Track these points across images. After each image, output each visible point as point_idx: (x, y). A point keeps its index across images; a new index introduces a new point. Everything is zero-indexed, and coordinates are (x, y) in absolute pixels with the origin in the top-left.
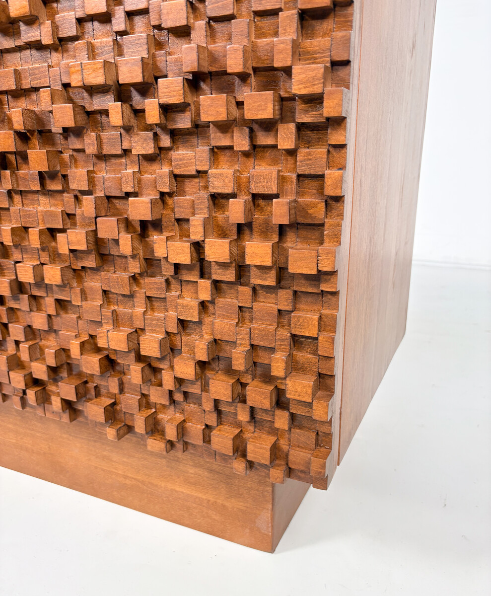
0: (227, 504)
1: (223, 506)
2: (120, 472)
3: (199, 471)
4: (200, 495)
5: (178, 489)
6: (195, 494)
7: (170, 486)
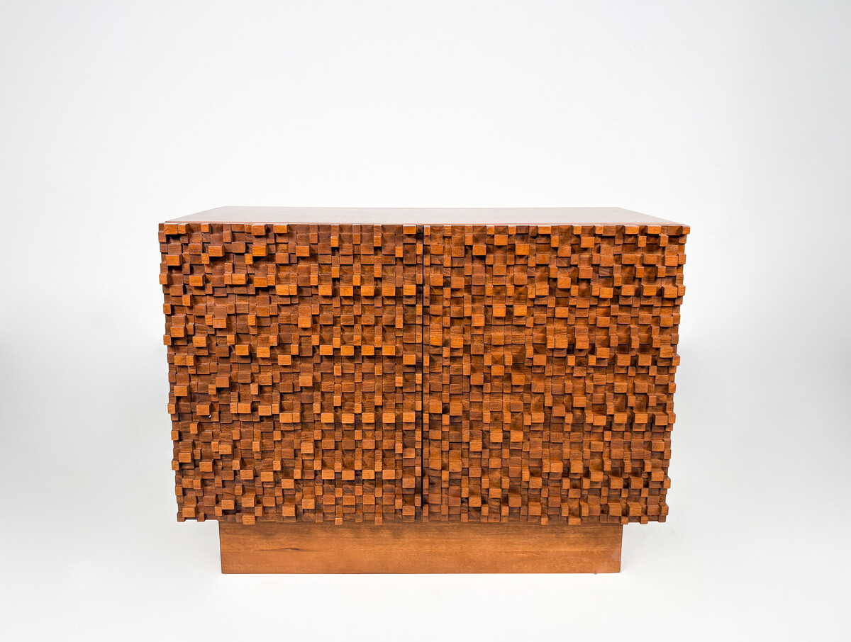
0: (595, 550)
1: (592, 552)
2: (520, 550)
3: (577, 535)
4: (577, 550)
5: (562, 550)
6: (574, 550)
7: (556, 549)
